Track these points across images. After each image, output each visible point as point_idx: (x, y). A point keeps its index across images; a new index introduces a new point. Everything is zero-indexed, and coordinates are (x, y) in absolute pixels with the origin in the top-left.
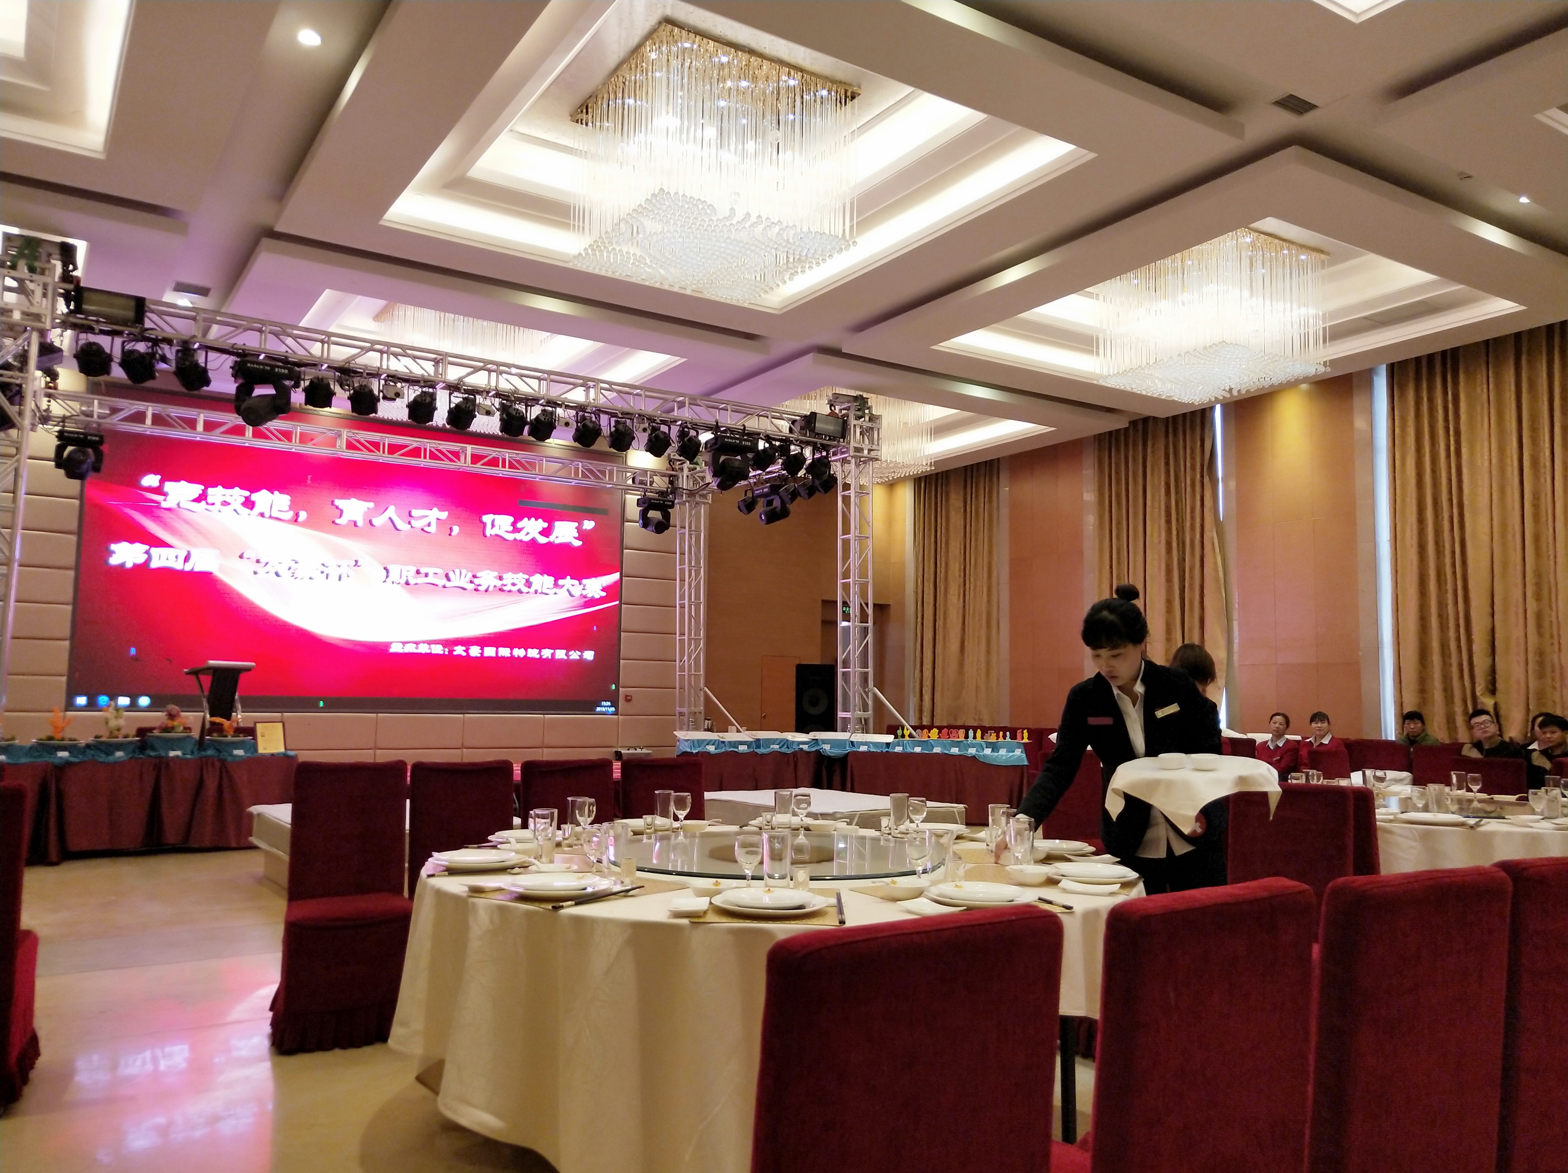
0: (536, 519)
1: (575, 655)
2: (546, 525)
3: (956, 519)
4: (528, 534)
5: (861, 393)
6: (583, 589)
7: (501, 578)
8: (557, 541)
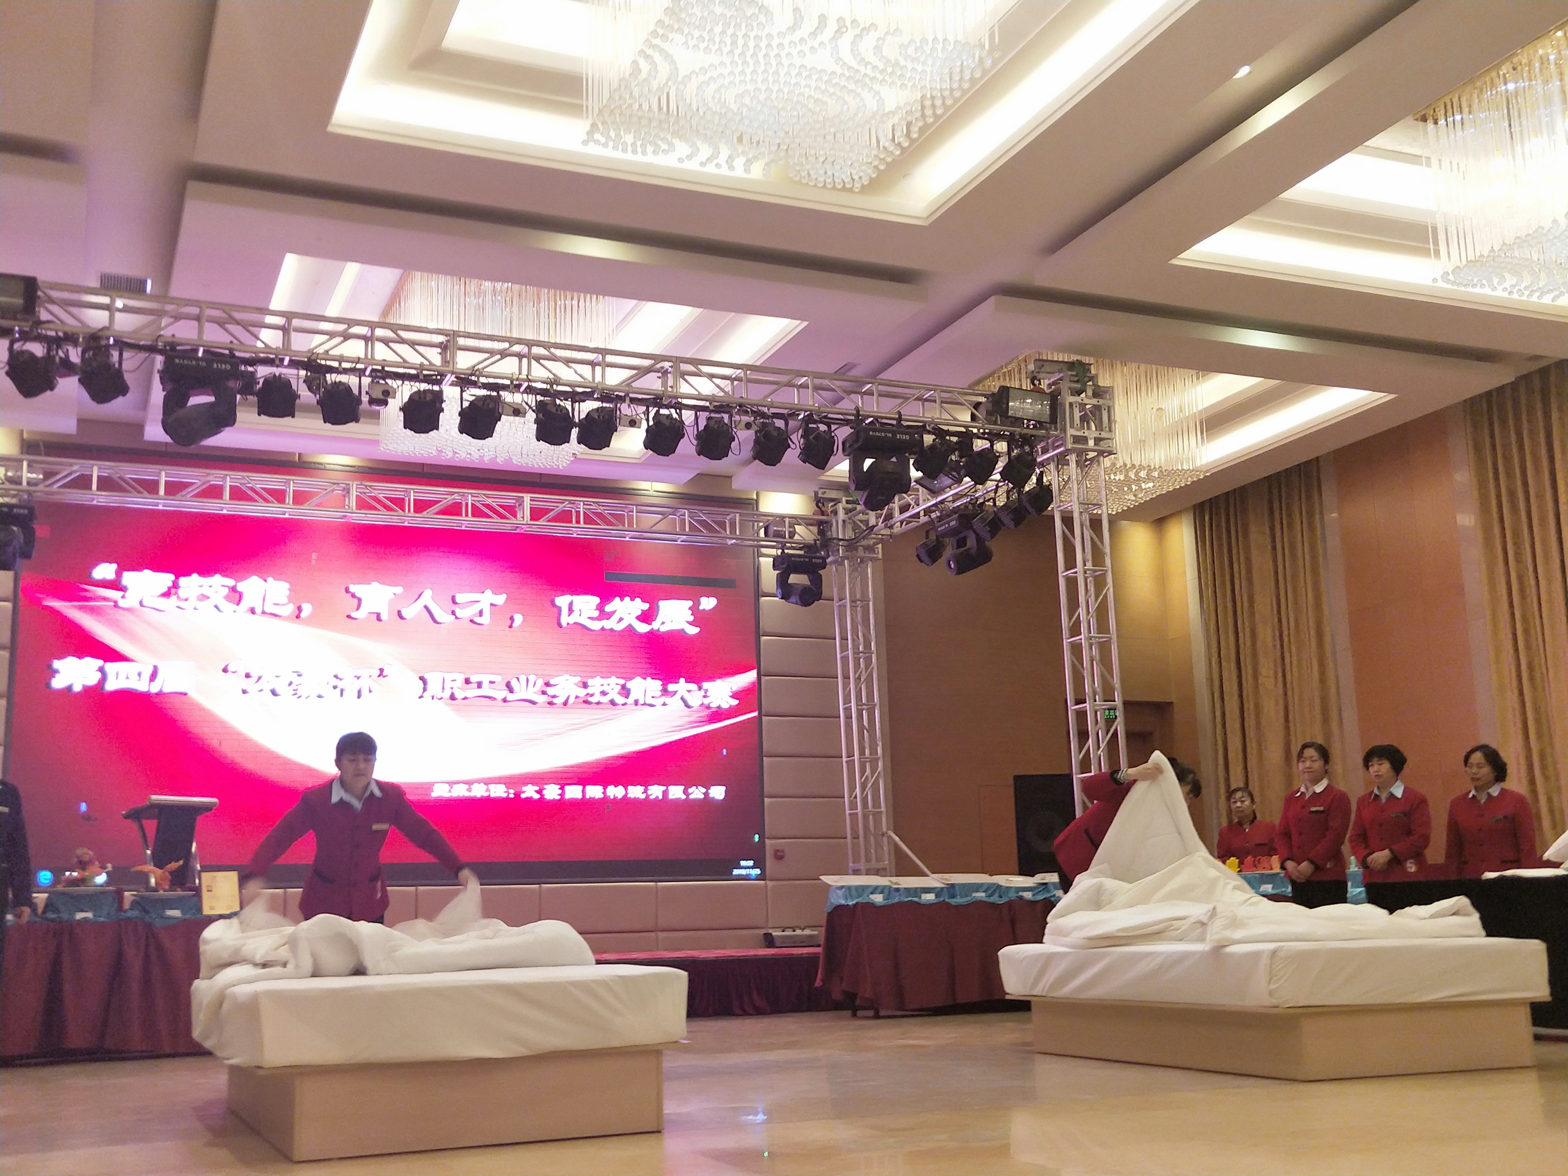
0: (632, 599)
1: (697, 793)
2: (646, 606)
3: (1262, 562)
4: (621, 620)
5: (1079, 358)
6: (705, 697)
7: (585, 685)
8: (663, 629)
